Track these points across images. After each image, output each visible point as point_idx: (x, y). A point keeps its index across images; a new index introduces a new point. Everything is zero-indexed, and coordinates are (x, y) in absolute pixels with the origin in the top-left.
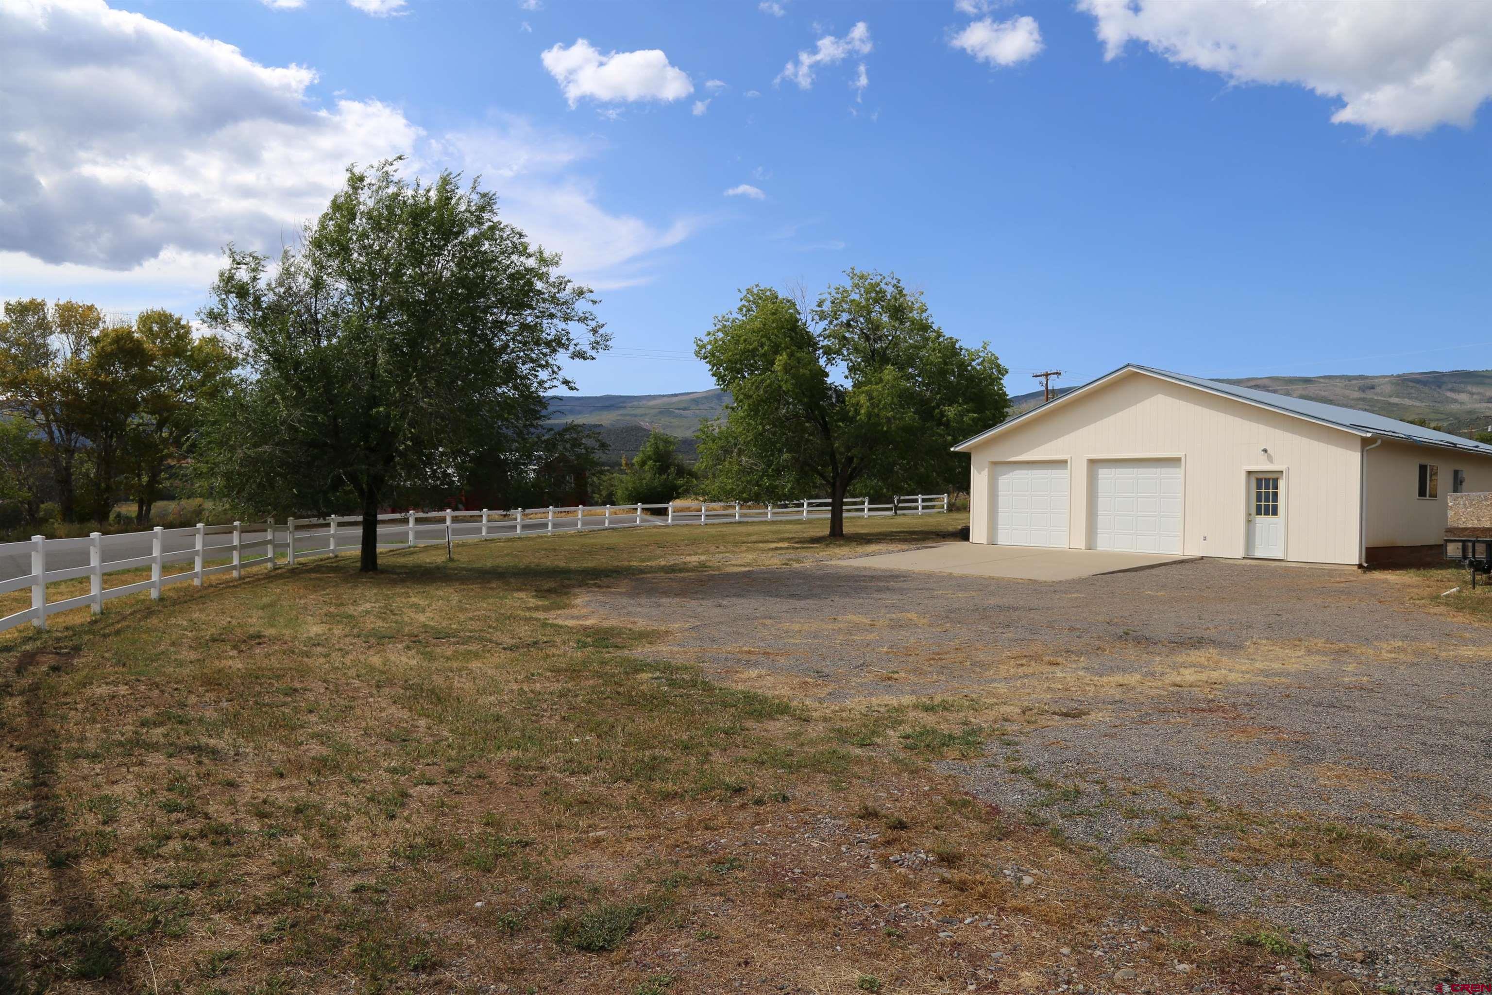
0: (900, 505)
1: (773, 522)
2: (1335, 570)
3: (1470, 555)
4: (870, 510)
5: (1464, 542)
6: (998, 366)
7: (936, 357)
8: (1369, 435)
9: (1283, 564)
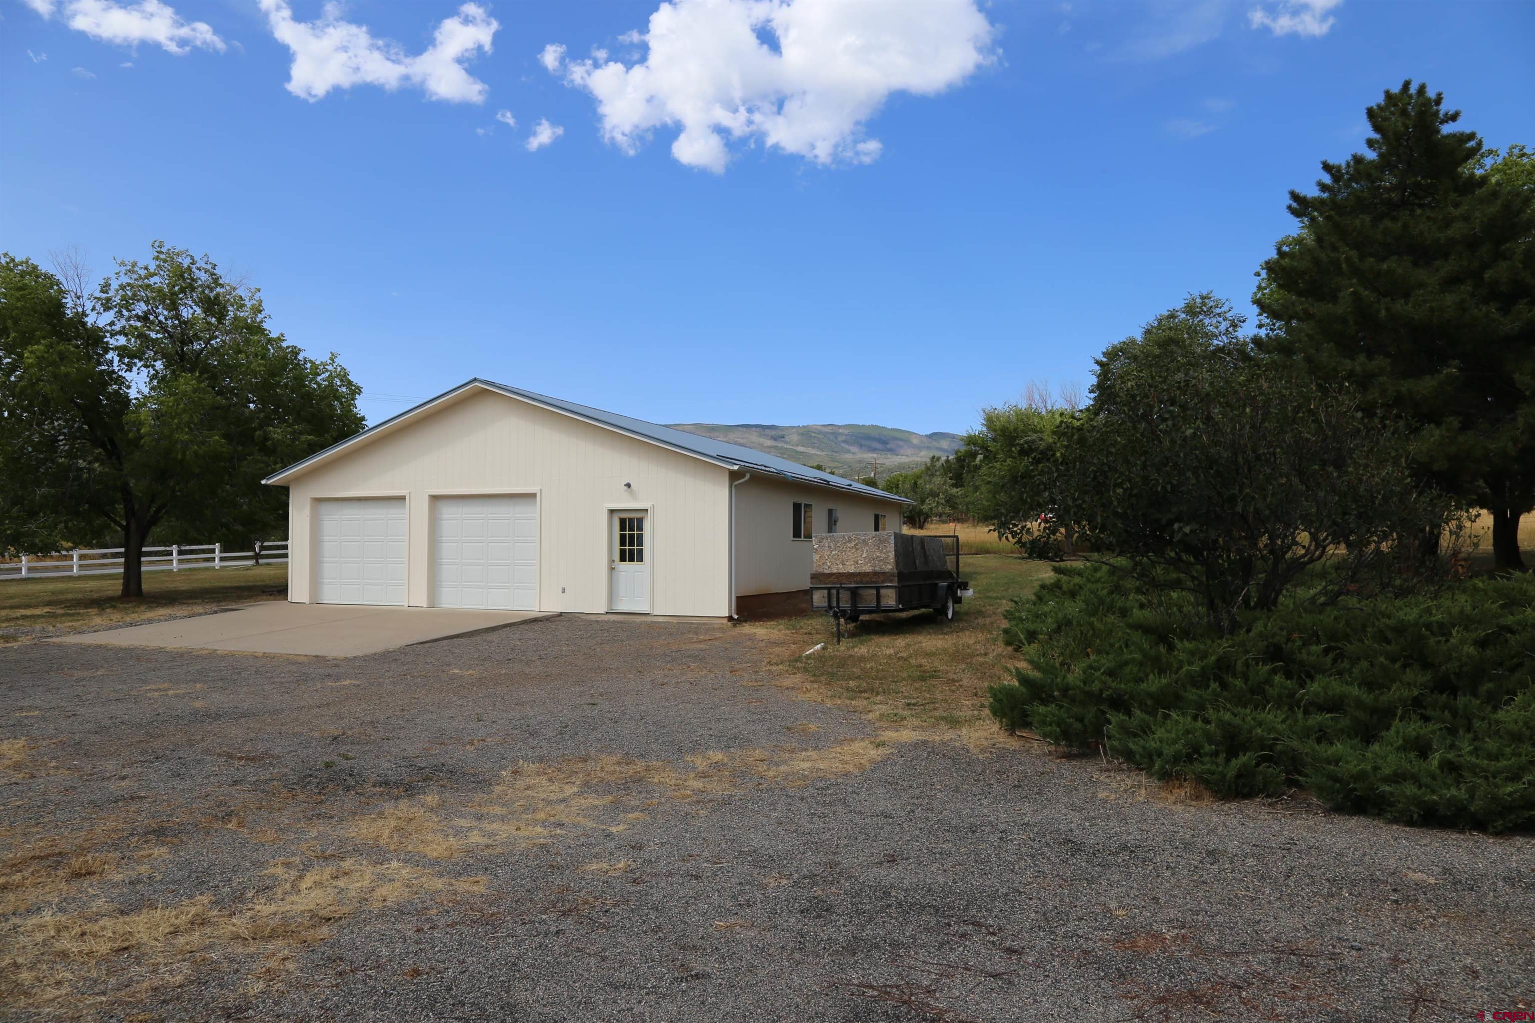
0: (263, 552)
1: (79, 578)
2: (705, 624)
3: (834, 604)
4: (222, 559)
5: (829, 589)
6: (350, 383)
7: (257, 365)
8: (736, 468)
9: (649, 619)
